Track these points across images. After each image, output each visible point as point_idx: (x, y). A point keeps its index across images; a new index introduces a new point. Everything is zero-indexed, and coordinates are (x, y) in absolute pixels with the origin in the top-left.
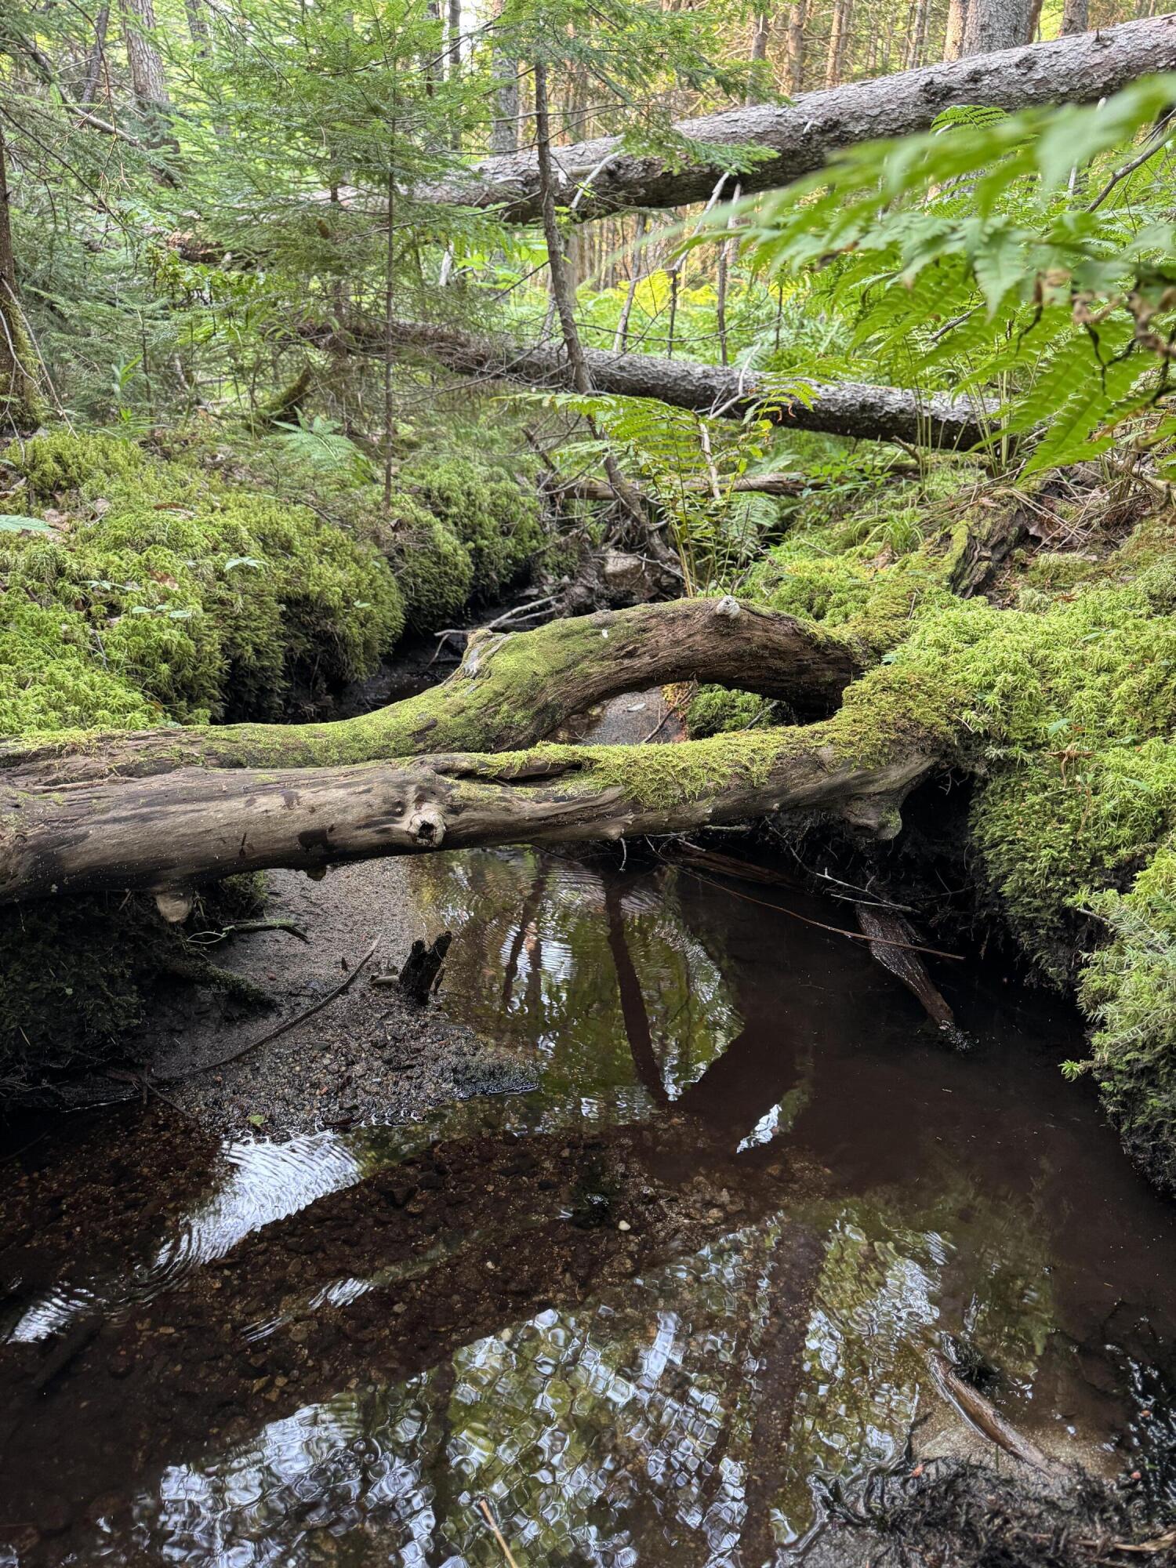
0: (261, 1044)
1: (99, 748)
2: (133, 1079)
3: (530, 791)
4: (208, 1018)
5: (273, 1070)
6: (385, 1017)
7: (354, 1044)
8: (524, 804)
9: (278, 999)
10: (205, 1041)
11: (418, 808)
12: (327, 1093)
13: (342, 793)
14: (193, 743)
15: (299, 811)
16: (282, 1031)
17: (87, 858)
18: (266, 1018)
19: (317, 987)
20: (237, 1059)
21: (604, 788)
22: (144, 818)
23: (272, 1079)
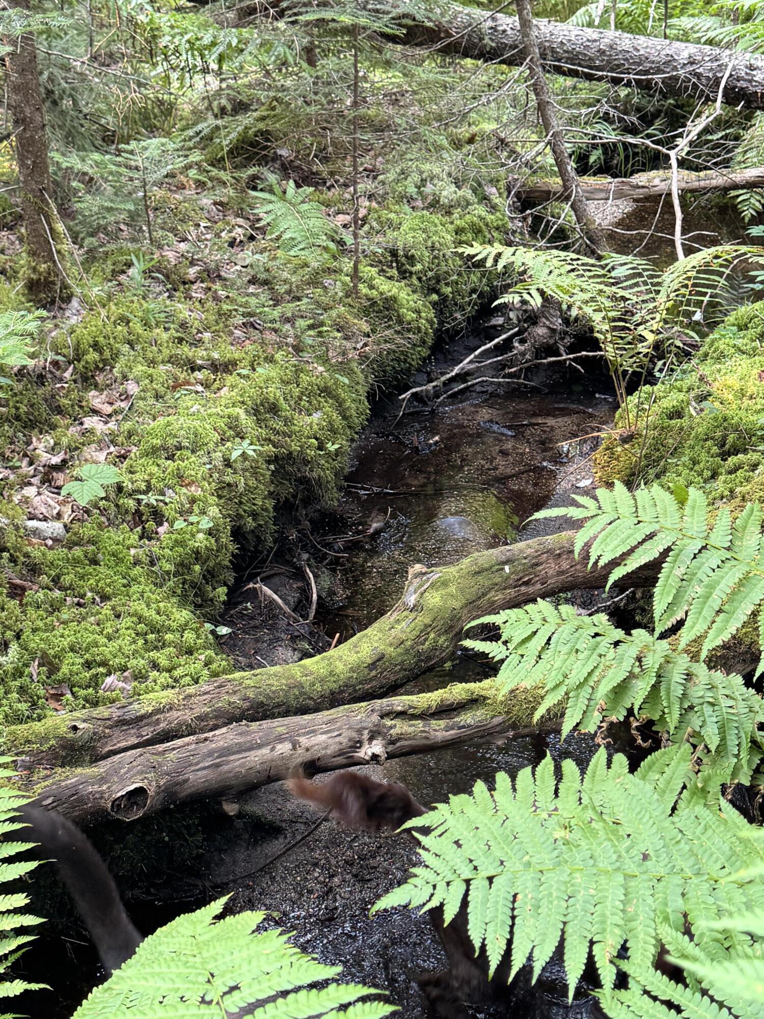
0: (275, 859)
1: (184, 705)
2: (200, 884)
3: (442, 723)
4: (241, 839)
5: (284, 879)
6: (353, 841)
7: (333, 862)
8: (437, 733)
9: (284, 825)
10: (241, 856)
11: (370, 743)
12: (317, 897)
13: (324, 737)
14: (235, 692)
15: (299, 751)
16: (288, 850)
17: (189, 791)
18: (277, 839)
19: (309, 816)
20: (261, 870)
21: (492, 718)
22: (218, 766)
23: (283, 886)
